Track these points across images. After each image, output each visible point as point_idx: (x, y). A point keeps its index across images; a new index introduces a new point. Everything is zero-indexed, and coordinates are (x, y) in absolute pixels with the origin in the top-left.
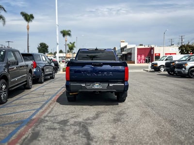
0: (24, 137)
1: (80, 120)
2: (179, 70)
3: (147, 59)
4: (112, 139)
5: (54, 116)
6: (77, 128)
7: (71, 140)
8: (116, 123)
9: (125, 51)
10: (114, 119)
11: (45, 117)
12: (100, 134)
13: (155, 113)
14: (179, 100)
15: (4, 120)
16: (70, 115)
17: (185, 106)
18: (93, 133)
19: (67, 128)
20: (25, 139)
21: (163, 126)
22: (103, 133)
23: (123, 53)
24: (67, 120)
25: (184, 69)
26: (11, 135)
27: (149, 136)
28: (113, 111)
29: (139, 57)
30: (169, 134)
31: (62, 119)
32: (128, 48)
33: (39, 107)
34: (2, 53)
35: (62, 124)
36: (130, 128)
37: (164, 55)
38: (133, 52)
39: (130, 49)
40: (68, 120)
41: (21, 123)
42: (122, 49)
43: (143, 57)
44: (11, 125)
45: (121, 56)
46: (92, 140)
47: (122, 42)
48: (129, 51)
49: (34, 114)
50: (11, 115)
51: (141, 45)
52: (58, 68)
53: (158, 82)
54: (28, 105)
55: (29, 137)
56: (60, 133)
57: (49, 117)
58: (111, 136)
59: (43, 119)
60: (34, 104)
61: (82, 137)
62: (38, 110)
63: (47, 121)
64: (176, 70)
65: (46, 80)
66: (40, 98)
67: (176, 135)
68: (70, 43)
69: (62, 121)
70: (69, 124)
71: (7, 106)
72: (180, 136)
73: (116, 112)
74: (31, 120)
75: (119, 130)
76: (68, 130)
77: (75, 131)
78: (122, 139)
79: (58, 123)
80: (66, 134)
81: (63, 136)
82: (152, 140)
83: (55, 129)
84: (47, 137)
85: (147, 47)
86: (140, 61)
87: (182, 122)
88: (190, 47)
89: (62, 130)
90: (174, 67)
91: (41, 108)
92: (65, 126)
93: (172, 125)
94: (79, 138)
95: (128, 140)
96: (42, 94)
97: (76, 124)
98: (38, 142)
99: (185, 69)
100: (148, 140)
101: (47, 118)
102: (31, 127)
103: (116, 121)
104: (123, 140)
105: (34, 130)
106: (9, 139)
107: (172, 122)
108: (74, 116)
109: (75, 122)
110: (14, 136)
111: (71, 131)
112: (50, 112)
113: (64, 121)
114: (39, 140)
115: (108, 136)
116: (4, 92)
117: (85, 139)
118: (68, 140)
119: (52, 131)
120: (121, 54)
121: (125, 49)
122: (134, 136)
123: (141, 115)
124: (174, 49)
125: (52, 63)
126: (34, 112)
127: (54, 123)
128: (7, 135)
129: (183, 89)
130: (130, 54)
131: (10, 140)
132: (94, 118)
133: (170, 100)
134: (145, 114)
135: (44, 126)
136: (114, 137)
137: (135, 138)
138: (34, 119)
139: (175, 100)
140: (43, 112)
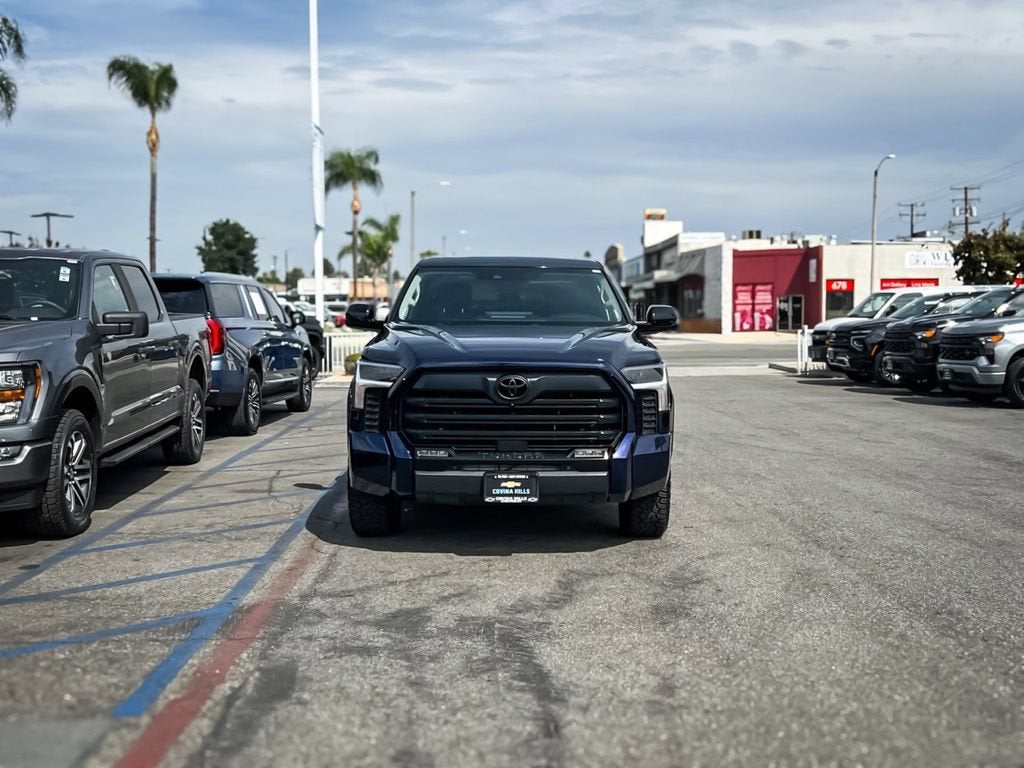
0: (225, 689)
1: (486, 608)
2: (960, 366)
3: (788, 307)
4: (658, 697)
5: (349, 594)
6: (481, 648)
7: (459, 703)
8: (664, 624)
9: (669, 266)
10: (657, 609)
11: (305, 597)
12: (596, 675)
13: (853, 576)
14: (969, 517)
15: (102, 612)
16: (431, 589)
17: (1001, 543)
18: (560, 668)
19: (425, 646)
20: (230, 700)
21: (902, 636)
22: (609, 667)
23: (659, 275)
24: (418, 611)
25: (983, 361)
26: (157, 679)
27: (839, 682)
28: (640, 570)
29: (744, 297)
30: (935, 671)
31: (395, 606)
32: (682, 249)
33: (260, 549)
34: (65, 275)
35: (398, 629)
36: (739, 647)
37: (877, 289)
38: (708, 271)
39: (693, 255)
40: (424, 609)
41: (191, 625)
42: (654, 257)
43: (764, 297)
44: (141, 636)
45: (647, 291)
46: (560, 700)
47: (649, 217)
48: (691, 268)
49: (245, 585)
50: (132, 589)
51: (751, 235)
52: (322, 354)
53: (853, 426)
54: (202, 538)
55: (249, 689)
56: (400, 669)
57: (324, 596)
58: (653, 681)
59: (297, 609)
60: (234, 535)
61: (509, 688)
62: (260, 566)
63: (320, 615)
64: (943, 364)
65: (268, 416)
66: (260, 509)
67: (968, 680)
68: (373, 223)
69: (395, 616)
70: (431, 627)
71: (97, 544)
72: (991, 682)
73: (660, 572)
74: (240, 610)
75: (689, 658)
76: (433, 659)
77: (468, 659)
78: (711, 695)
79: (378, 624)
80: (429, 677)
81: (416, 684)
82: (857, 699)
83: (367, 651)
84: (340, 689)
85: (782, 244)
86: (746, 320)
87: (995, 618)
88: (1009, 249)
89: (408, 658)
90: (934, 351)
91: (275, 554)
92: (415, 637)
93: (944, 631)
94: (497, 693)
95: (737, 699)
96: (264, 485)
97: (466, 627)
98: (299, 708)
99: (991, 359)
100: (834, 700)
101: (316, 603)
102: (246, 642)
103: (665, 614)
104: (716, 700)
105: (263, 656)
106: (153, 699)
107: (944, 619)
108: (451, 591)
109: (462, 620)
110: (174, 685)
111: (453, 662)
112: (324, 575)
113: (408, 613)
114: (302, 703)
115: (634, 683)
116: (80, 472)
117: (528, 696)
118: (444, 699)
119: (358, 661)
120: (649, 285)
121: (667, 257)
122: (763, 684)
123: (787, 589)
124: (926, 254)
125: (299, 329)
126: (241, 572)
127: (357, 623)
128: (138, 679)
129: (983, 464)
130: (696, 281)
131: (161, 704)
132: (556, 603)
133: (925, 514)
134: (804, 581)
135: (310, 638)
136: (667, 688)
137: (771, 690)
138: (251, 609)
139: (949, 514)
140: (293, 572)
